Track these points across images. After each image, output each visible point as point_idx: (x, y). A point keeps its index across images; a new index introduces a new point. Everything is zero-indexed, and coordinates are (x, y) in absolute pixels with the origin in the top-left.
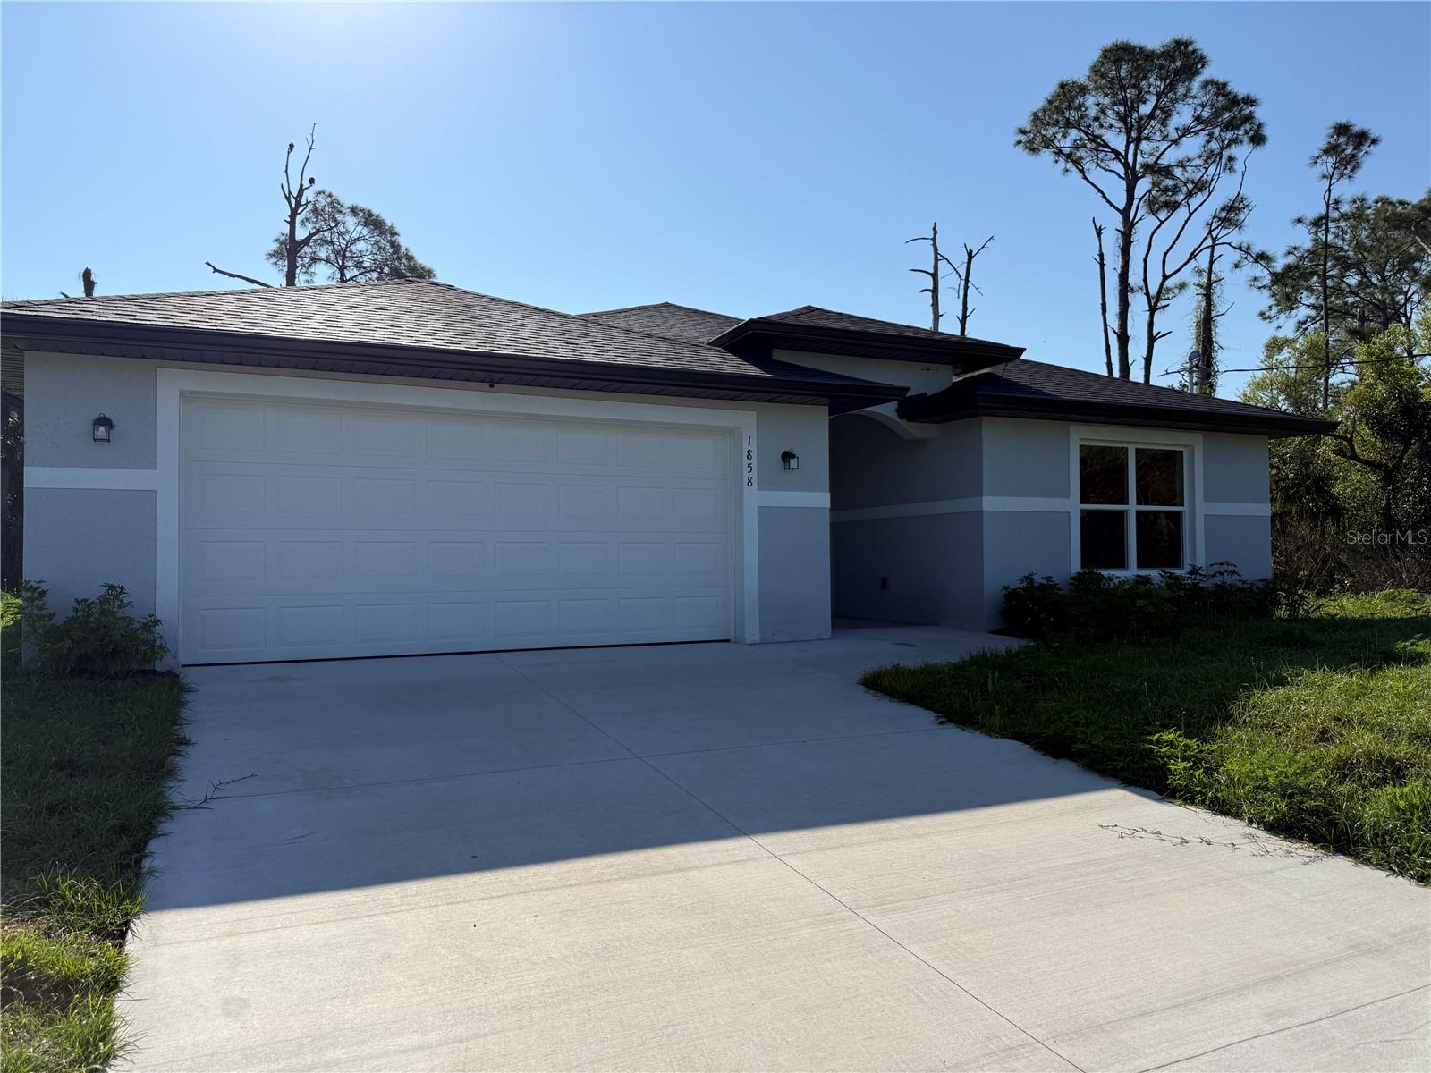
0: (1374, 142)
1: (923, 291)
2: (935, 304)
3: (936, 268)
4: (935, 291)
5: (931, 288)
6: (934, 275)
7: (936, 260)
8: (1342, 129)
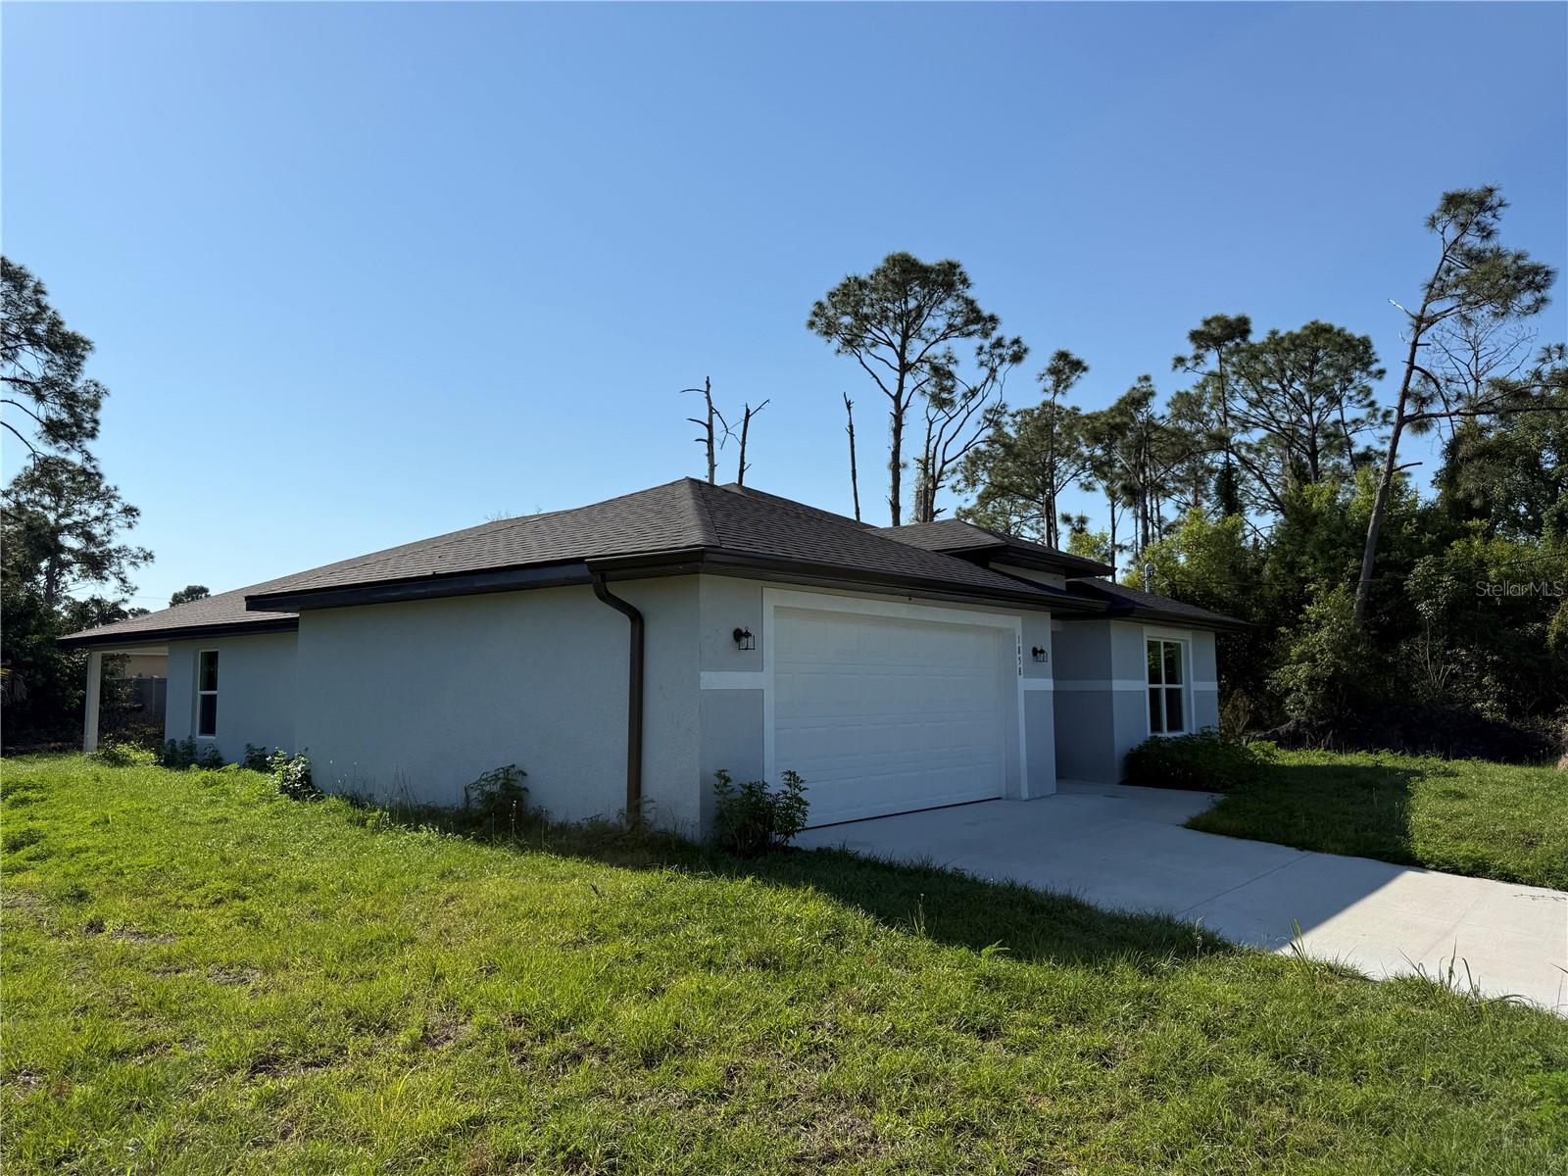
0: (1085, 369)
1: (698, 440)
2: (711, 455)
3: (710, 419)
4: (710, 442)
5: (707, 438)
6: (710, 427)
7: (711, 413)
8: (1063, 356)
